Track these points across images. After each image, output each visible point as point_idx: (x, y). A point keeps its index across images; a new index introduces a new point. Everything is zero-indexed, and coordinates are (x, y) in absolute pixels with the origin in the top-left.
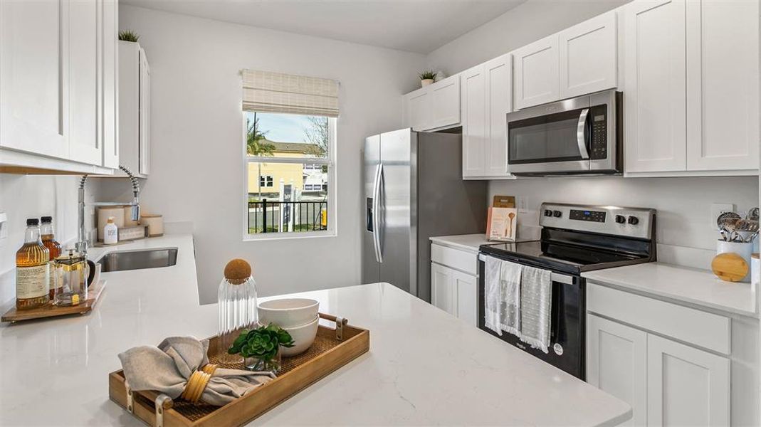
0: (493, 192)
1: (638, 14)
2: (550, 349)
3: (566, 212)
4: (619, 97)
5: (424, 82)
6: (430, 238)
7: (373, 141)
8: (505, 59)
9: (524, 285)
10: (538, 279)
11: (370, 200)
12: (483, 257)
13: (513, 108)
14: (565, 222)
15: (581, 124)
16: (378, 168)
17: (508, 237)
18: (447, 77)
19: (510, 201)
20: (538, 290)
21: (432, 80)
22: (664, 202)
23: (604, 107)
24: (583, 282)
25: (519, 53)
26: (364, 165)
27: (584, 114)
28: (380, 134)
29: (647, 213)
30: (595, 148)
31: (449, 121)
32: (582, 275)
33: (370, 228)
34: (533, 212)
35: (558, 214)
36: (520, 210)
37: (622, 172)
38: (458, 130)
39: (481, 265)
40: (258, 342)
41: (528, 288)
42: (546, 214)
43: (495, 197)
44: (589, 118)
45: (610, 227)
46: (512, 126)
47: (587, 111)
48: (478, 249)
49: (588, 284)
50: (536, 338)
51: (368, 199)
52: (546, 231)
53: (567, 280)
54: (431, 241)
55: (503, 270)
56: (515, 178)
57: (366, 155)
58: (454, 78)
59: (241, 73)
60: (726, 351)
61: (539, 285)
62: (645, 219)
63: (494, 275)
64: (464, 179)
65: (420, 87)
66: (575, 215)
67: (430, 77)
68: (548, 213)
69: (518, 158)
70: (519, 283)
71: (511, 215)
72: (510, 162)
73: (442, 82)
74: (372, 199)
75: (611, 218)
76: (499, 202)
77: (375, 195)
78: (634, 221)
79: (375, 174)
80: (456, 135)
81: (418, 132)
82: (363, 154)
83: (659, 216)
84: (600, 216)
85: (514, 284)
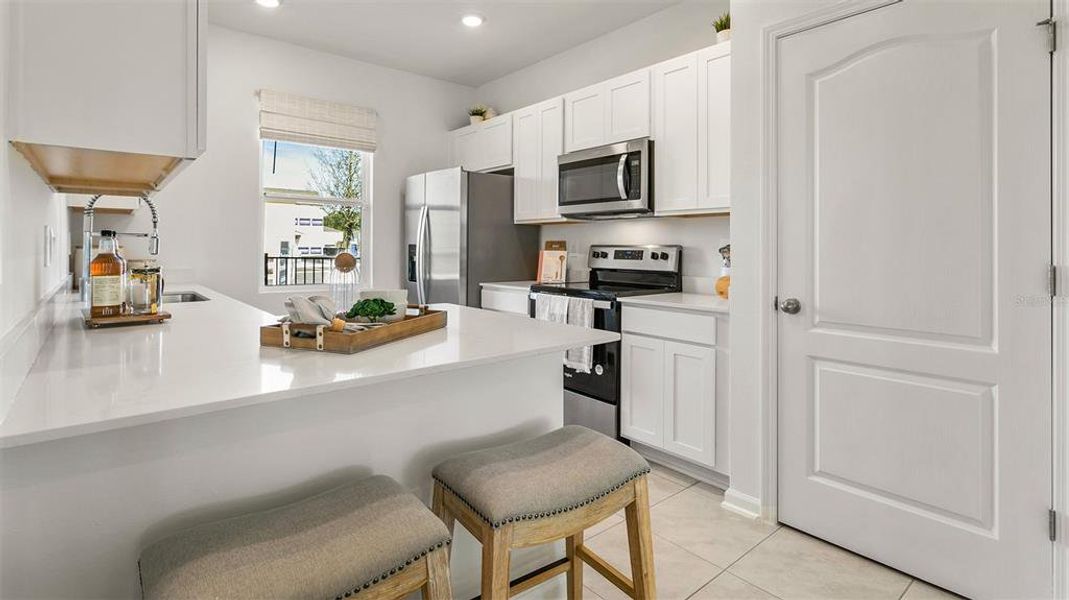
0: (546, 236)
1: (666, 74)
2: (593, 370)
3: (611, 252)
4: (651, 144)
5: (474, 119)
6: (481, 284)
7: (416, 181)
8: (556, 101)
9: (570, 315)
10: (583, 308)
11: (412, 248)
12: (534, 296)
13: (564, 151)
14: (610, 263)
15: (621, 167)
16: (422, 213)
17: (558, 278)
18: (498, 115)
19: (562, 245)
20: (583, 318)
21: (482, 118)
22: (688, 238)
23: (639, 152)
24: (619, 305)
25: (570, 96)
26: (405, 208)
27: (623, 159)
28: (424, 172)
29: (675, 249)
30: (632, 190)
31: (502, 162)
32: (618, 299)
33: (413, 278)
34: (582, 256)
35: (605, 255)
36: (571, 254)
37: (653, 211)
38: (510, 172)
39: (533, 303)
40: (372, 305)
41: (574, 317)
42: (594, 256)
43: (547, 243)
44: (627, 163)
45: (647, 264)
46: (563, 168)
47: (626, 156)
48: (529, 289)
49: (623, 307)
50: (580, 362)
51: (410, 246)
52: (594, 273)
53: (606, 305)
54: (482, 287)
55: (552, 304)
56: (565, 219)
57: (407, 198)
58: (505, 118)
59: (258, 94)
60: (713, 343)
61: (584, 313)
62: (673, 254)
63: (544, 310)
64: (515, 223)
65: (469, 123)
66: (619, 255)
67: (479, 113)
68: (596, 255)
69: (568, 199)
70: (566, 314)
71: (561, 258)
72: (560, 204)
73: (493, 121)
74: (415, 246)
75: (647, 256)
76: (550, 246)
77: (419, 240)
78: (665, 256)
79: (418, 217)
80: (507, 177)
81: (468, 173)
82: (403, 197)
83: (684, 252)
84: (638, 255)
85: (562, 316)
